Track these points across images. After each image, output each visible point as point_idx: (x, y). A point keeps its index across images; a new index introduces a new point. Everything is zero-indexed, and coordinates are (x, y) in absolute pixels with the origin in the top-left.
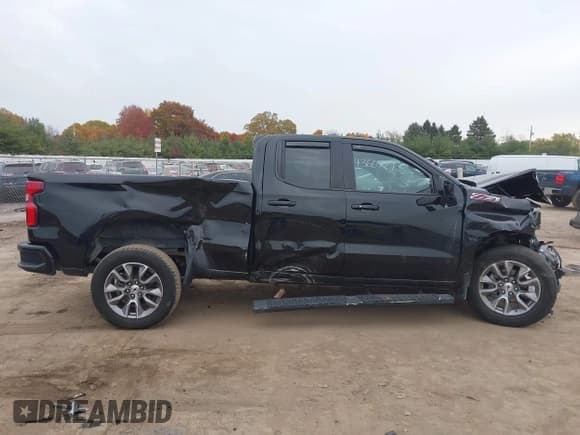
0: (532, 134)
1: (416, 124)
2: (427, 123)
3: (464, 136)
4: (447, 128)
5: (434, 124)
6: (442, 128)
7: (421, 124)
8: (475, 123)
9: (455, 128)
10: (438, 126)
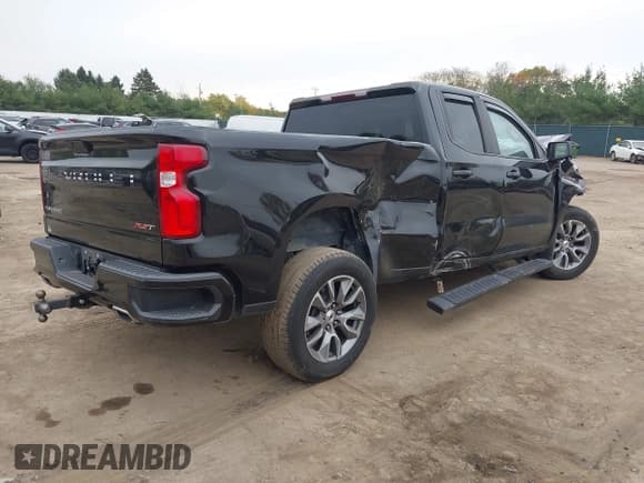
0: (201, 93)
1: (67, 71)
2: (81, 71)
3: (127, 90)
4: (107, 79)
5: (90, 73)
6: (100, 78)
7: (74, 70)
8: (139, 75)
9: (116, 80)
10: (95, 75)
